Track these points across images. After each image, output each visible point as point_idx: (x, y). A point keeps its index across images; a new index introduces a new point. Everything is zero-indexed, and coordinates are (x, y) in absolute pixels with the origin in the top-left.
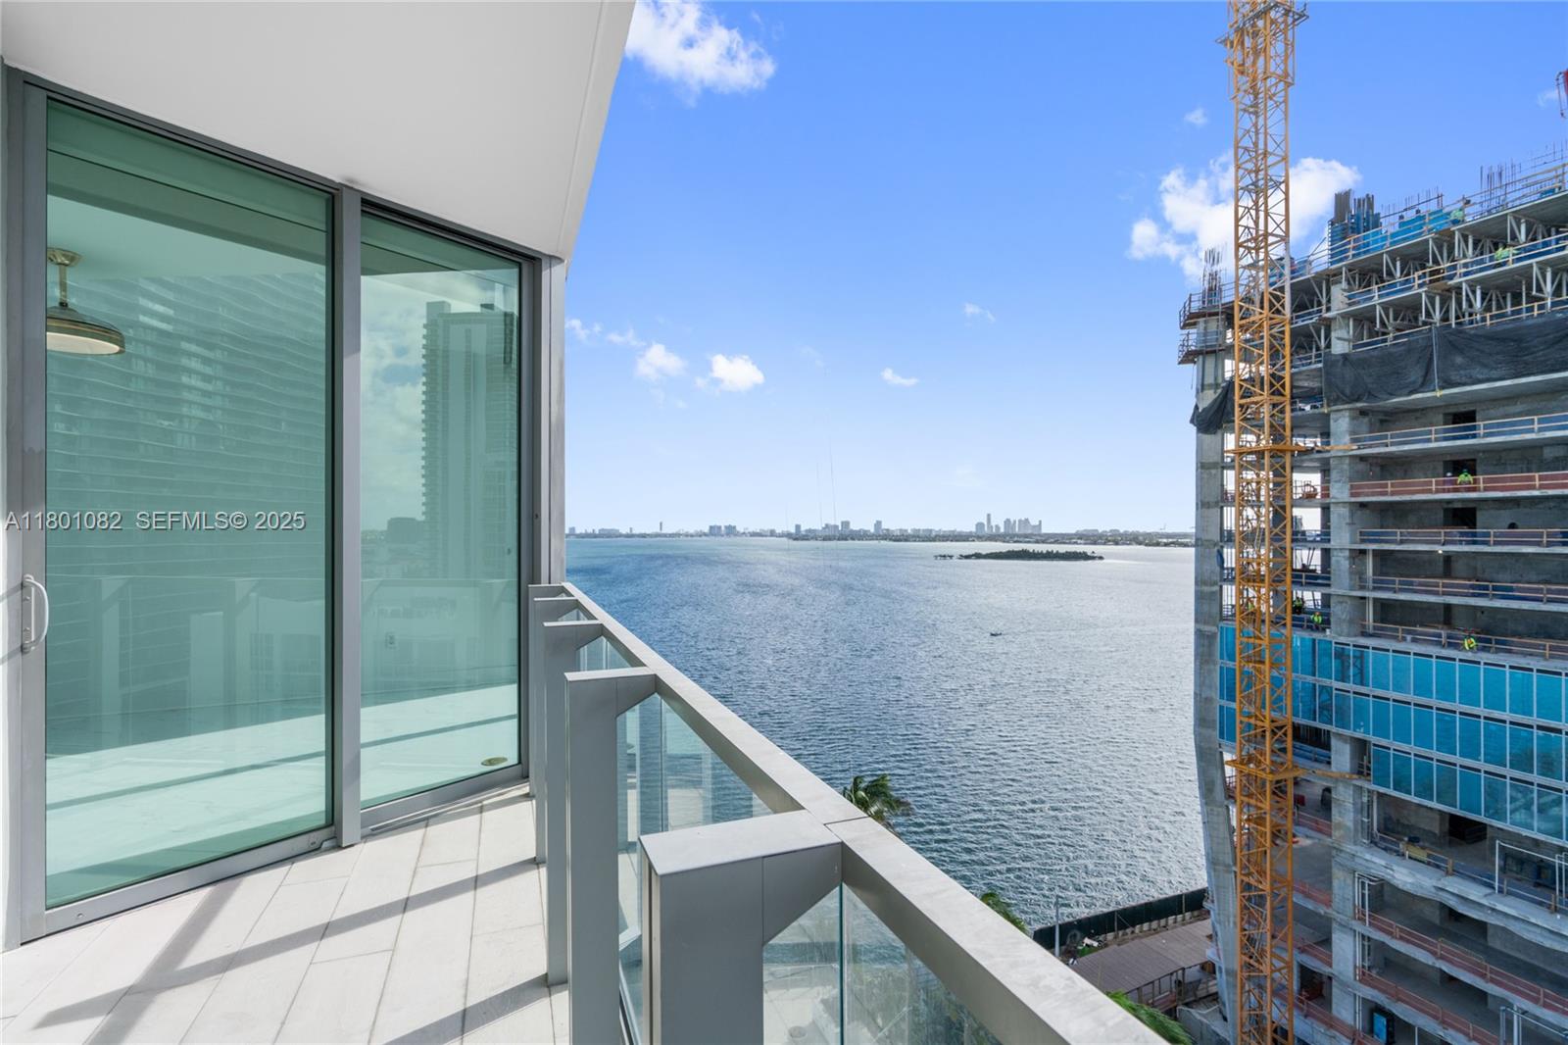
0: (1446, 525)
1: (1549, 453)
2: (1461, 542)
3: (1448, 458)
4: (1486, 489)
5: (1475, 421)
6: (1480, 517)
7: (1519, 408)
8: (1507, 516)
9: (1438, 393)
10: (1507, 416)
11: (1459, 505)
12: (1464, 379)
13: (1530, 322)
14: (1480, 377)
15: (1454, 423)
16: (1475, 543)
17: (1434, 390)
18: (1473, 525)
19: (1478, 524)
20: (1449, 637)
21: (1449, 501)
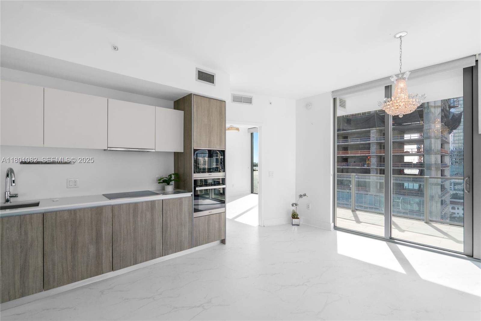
0: (343, 162)
1: (361, 146)
2: (345, 166)
3: (343, 147)
4: (351, 154)
5: (347, 138)
6: (349, 160)
7: (356, 136)
8: (353, 160)
9: (342, 132)
10: (353, 138)
11: (344, 157)
12: (346, 129)
13: (359, 118)
14: (350, 129)
15: (344, 139)
16: (348, 166)
17: (341, 131)
18: (347, 162)
19: (348, 162)
20: (343, 187)
21: (343, 156)
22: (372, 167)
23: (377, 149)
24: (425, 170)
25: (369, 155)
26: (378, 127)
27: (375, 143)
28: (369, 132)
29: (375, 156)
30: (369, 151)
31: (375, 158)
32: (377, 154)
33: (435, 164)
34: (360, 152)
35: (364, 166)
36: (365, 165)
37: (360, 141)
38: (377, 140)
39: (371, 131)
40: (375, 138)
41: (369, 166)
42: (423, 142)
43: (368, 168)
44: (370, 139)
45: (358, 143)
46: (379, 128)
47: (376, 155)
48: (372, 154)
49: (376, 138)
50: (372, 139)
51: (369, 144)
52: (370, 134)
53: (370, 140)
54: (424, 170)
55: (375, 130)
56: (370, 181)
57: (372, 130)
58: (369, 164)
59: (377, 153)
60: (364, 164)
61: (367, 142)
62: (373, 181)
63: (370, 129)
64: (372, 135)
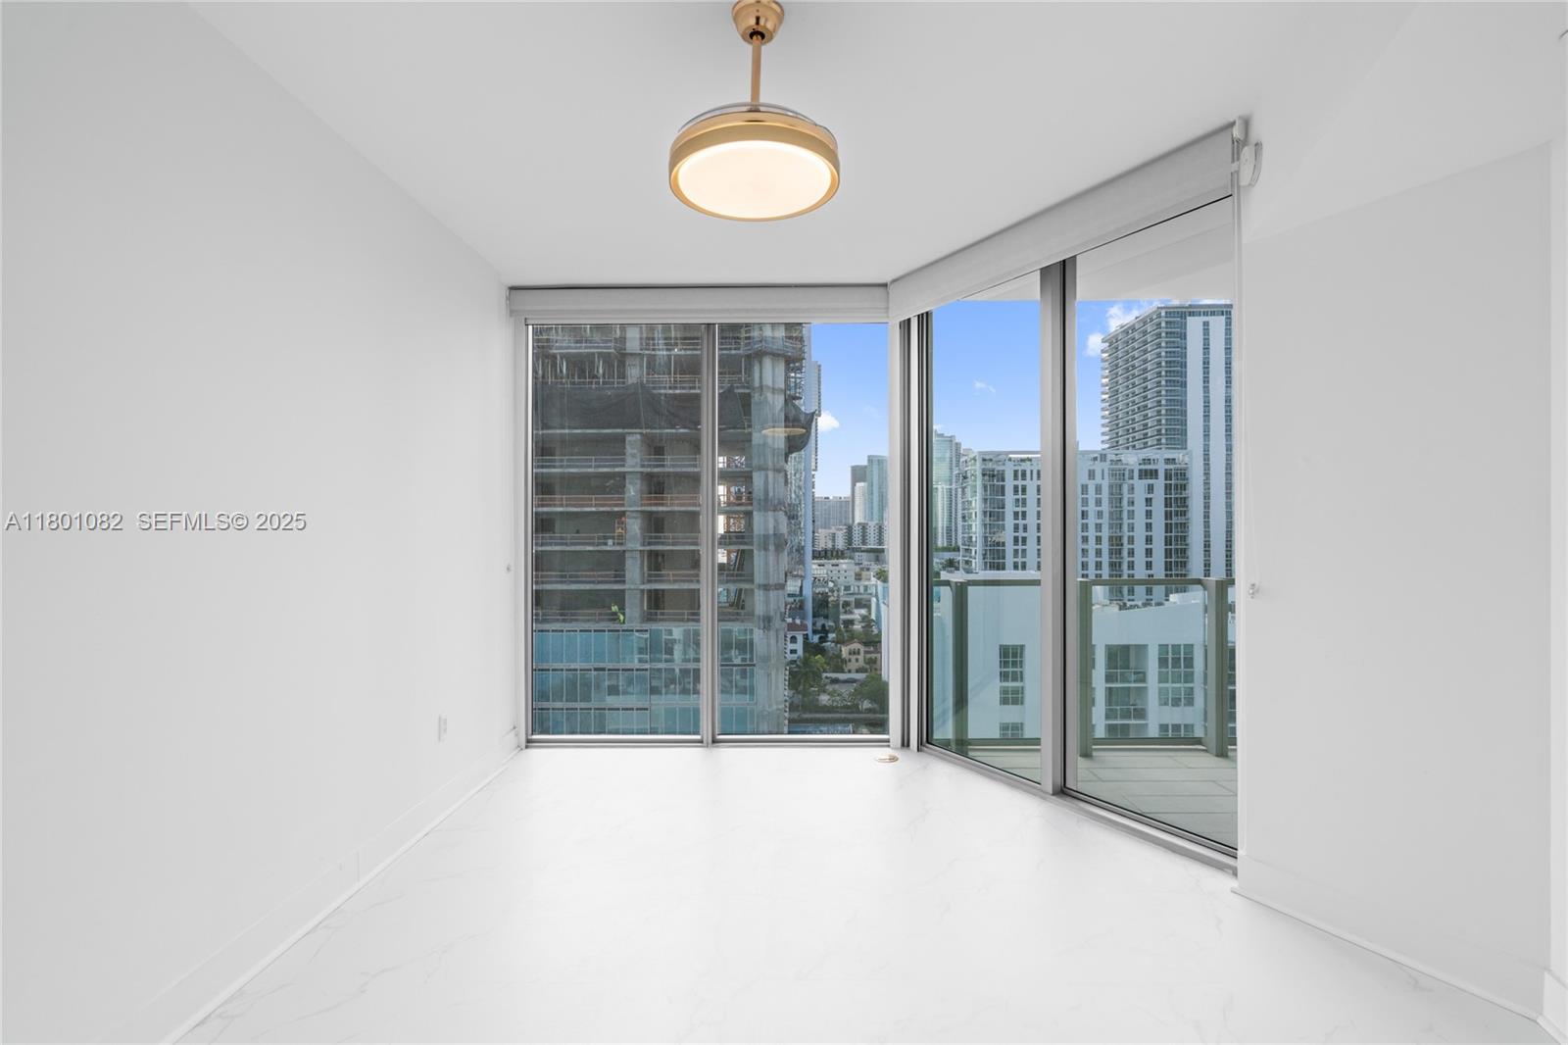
2: (550, 544)
22: (630, 546)
23: (642, 492)
24: (755, 551)
25: (623, 509)
26: (646, 428)
27: (639, 476)
28: (622, 439)
29: (639, 515)
30: (623, 499)
31: (639, 521)
32: (644, 508)
33: (775, 534)
34: (596, 499)
35: (606, 544)
36: (610, 542)
37: (596, 467)
38: (643, 466)
39: (629, 438)
40: (638, 460)
41: (622, 544)
42: (751, 478)
43: (618, 548)
44: (624, 460)
45: (590, 470)
46: (648, 431)
47: (641, 512)
48: (630, 506)
49: (641, 460)
50: (630, 461)
51: (623, 476)
52: (625, 448)
53: (623, 466)
54: (752, 551)
55: (638, 437)
56: (623, 591)
57: (630, 433)
58: (621, 536)
59: (642, 505)
60: (605, 538)
61: (617, 470)
62: (632, 587)
63: (626, 431)
64: (629, 450)
